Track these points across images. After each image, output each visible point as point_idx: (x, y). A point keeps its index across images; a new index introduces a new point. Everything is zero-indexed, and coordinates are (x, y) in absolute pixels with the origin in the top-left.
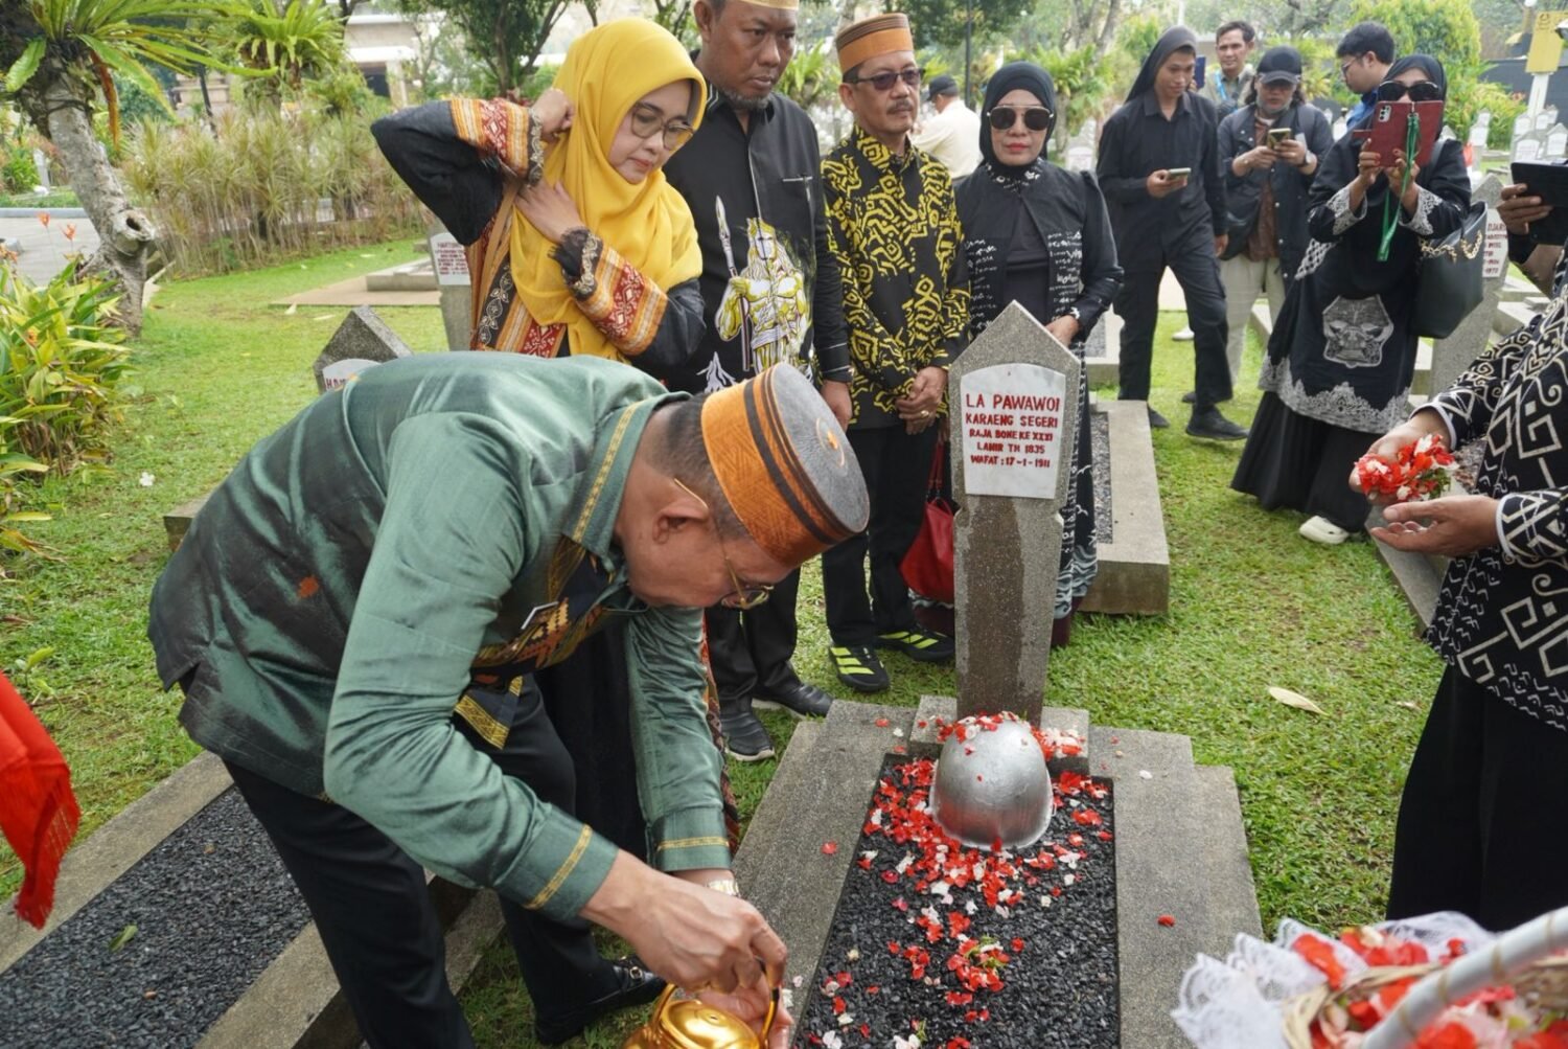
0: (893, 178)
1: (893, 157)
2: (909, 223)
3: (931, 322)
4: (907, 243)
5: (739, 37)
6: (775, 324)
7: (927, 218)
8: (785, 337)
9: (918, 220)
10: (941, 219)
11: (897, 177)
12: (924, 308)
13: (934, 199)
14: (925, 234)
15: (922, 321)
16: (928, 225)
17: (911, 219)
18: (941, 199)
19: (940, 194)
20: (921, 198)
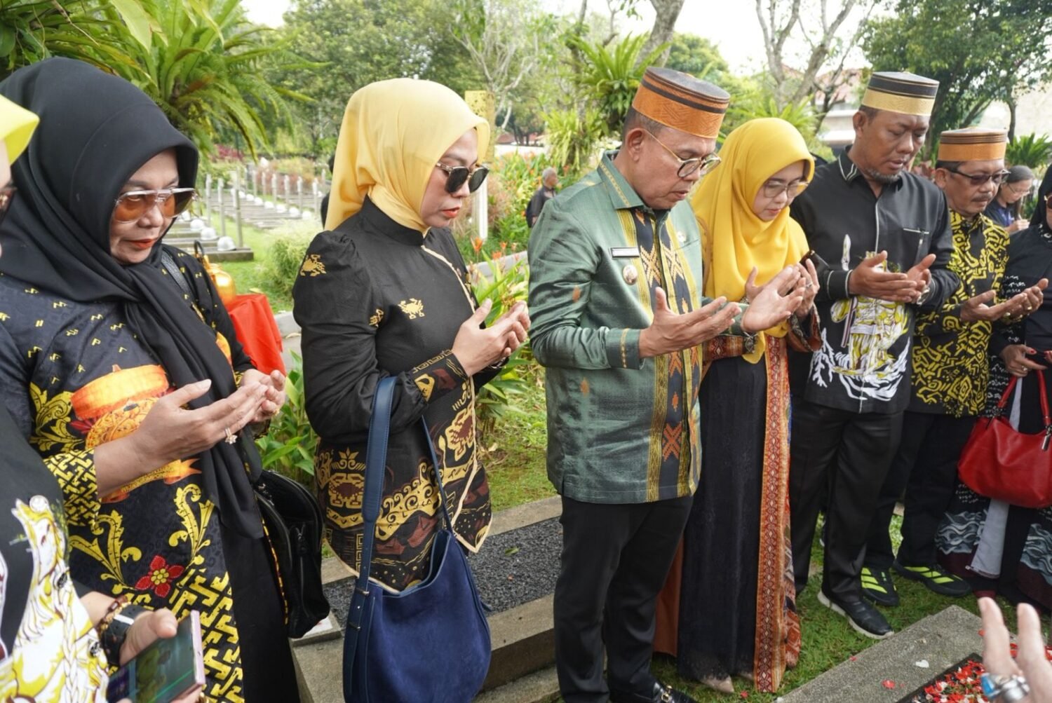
0: (962, 236)
1: (964, 222)
2: (971, 268)
3: (978, 341)
4: (969, 282)
5: (884, 134)
6: (873, 323)
7: (987, 265)
8: (879, 335)
9: (980, 266)
10: (995, 268)
11: (966, 234)
12: (976, 331)
13: (992, 253)
14: (985, 276)
15: (973, 339)
16: (987, 271)
17: (973, 265)
18: (996, 253)
19: (996, 250)
20: (983, 251)
